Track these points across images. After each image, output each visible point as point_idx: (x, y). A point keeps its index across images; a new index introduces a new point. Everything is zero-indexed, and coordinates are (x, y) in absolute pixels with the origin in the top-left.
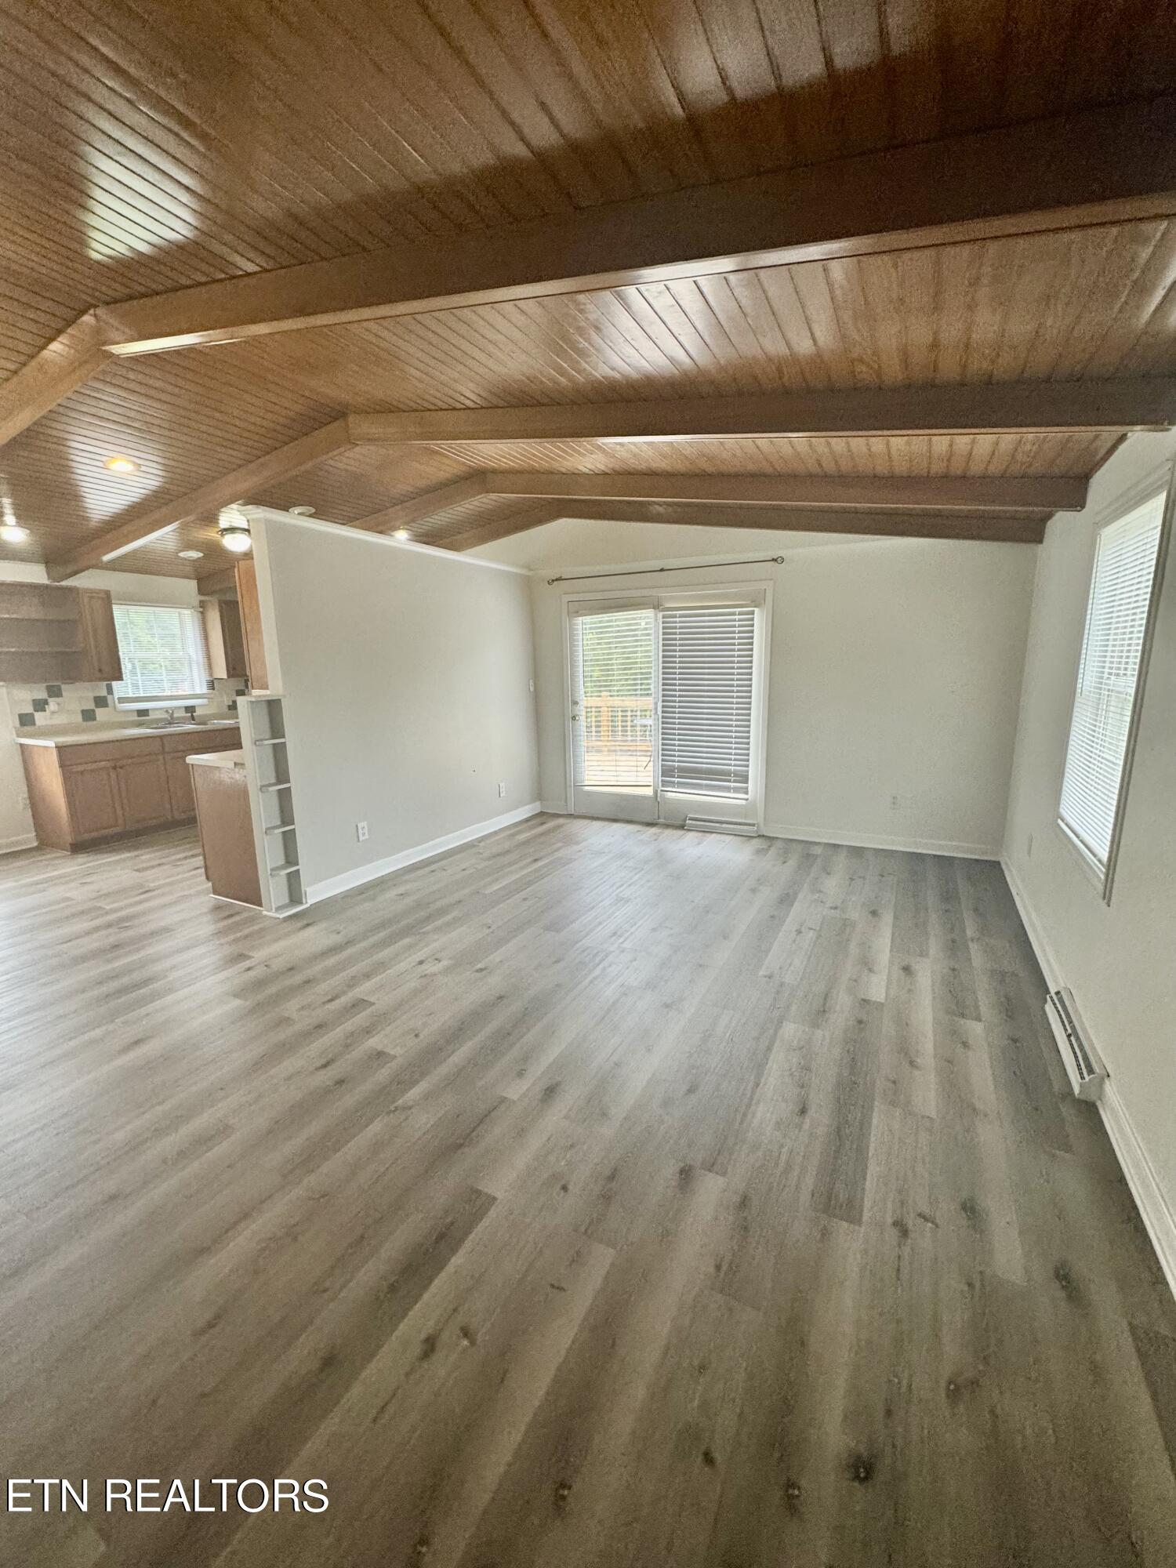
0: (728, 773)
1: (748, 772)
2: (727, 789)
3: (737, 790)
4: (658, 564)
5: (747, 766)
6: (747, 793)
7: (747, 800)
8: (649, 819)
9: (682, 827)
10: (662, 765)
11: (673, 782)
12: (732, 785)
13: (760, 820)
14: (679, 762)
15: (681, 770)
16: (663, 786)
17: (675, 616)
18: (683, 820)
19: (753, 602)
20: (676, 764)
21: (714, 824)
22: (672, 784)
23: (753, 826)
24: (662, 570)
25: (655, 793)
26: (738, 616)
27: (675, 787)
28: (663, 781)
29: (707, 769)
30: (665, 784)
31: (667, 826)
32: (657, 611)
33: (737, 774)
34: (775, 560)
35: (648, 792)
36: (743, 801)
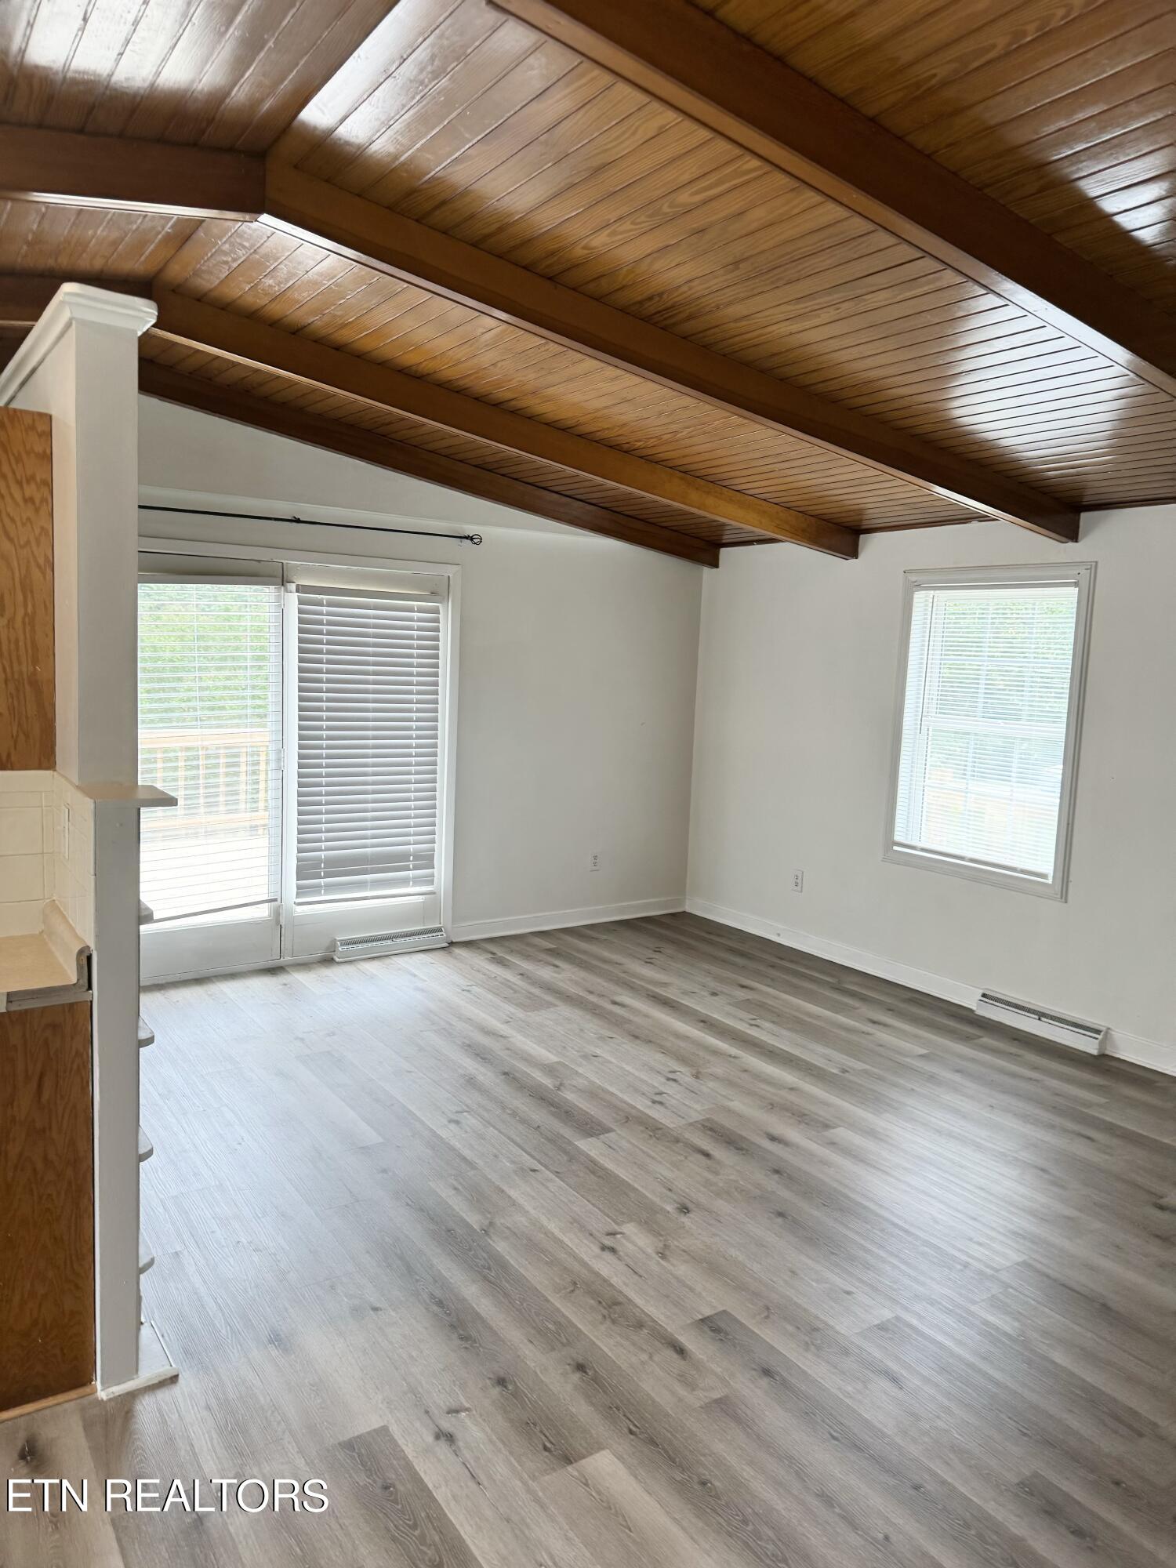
0: (404, 857)
1: (433, 849)
2: (405, 882)
3: (417, 881)
4: (287, 510)
5: (433, 841)
6: (432, 882)
7: (431, 893)
8: (263, 963)
9: (328, 961)
10: (299, 860)
11: (319, 886)
12: (411, 873)
13: (447, 920)
14: (327, 849)
15: (331, 863)
16: (298, 895)
17: (321, 604)
18: (328, 948)
19: (434, 594)
20: (323, 854)
21: (384, 943)
22: (316, 889)
23: (441, 931)
24: (298, 521)
25: (277, 913)
26: (415, 614)
27: (319, 893)
28: (299, 887)
29: (373, 854)
30: (301, 891)
31: (304, 966)
32: (287, 591)
33: (417, 856)
34: (471, 539)
35: (263, 912)
36: (424, 897)
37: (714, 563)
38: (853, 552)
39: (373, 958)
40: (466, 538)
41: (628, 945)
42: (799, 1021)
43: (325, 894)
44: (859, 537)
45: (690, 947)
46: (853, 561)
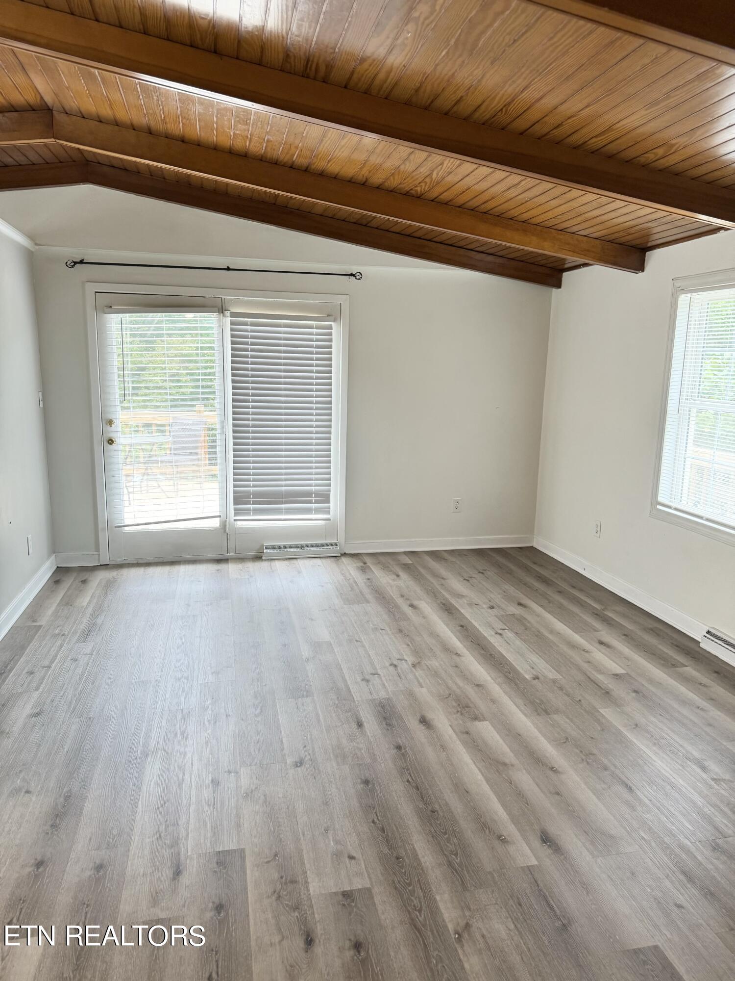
0: (308, 494)
1: (329, 491)
2: (308, 511)
3: (318, 511)
4: (222, 262)
5: (329, 485)
6: (329, 513)
7: (329, 520)
8: (216, 555)
9: (258, 558)
10: (235, 492)
11: (249, 510)
12: (314, 506)
13: (341, 539)
15: (257, 495)
16: (235, 515)
17: (246, 324)
18: (258, 550)
19: (330, 316)
20: (251, 489)
21: (295, 550)
22: (247, 512)
23: (337, 545)
24: (228, 269)
25: (224, 525)
26: (314, 329)
27: (249, 514)
28: (235, 510)
29: (286, 491)
30: (237, 512)
31: (241, 560)
32: (224, 316)
33: (318, 494)
34: (354, 275)
35: (215, 523)
36: (325, 521)
37: (559, 285)
38: (639, 267)
39: (286, 559)
40: (351, 275)
41: (464, 567)
42: (539, 635)
43: (253, 515)
44: (645, 254)
45: (510, 572)
46: (641, 274)
